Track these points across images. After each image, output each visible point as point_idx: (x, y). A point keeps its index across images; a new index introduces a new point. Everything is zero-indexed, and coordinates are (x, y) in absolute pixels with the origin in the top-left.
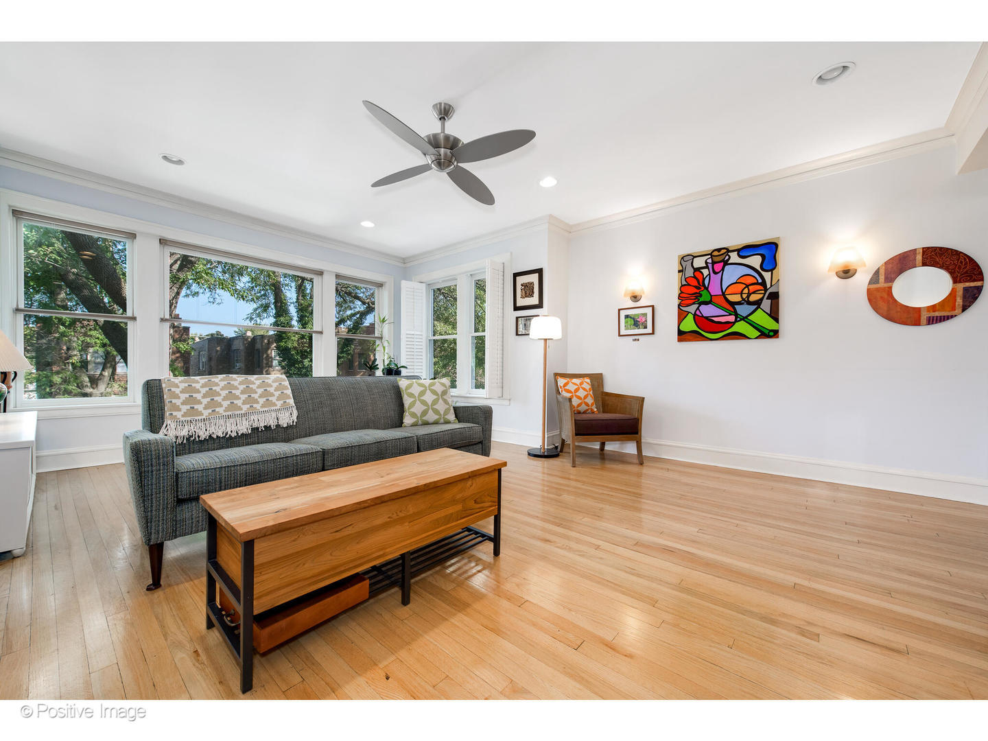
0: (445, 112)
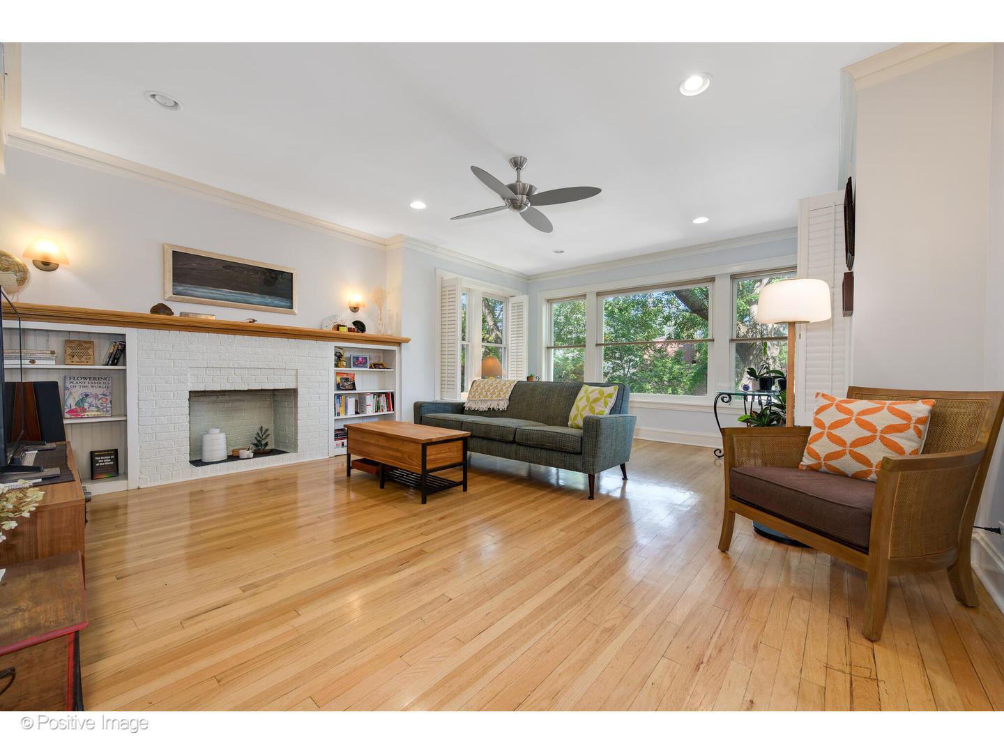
0: (517, 164)
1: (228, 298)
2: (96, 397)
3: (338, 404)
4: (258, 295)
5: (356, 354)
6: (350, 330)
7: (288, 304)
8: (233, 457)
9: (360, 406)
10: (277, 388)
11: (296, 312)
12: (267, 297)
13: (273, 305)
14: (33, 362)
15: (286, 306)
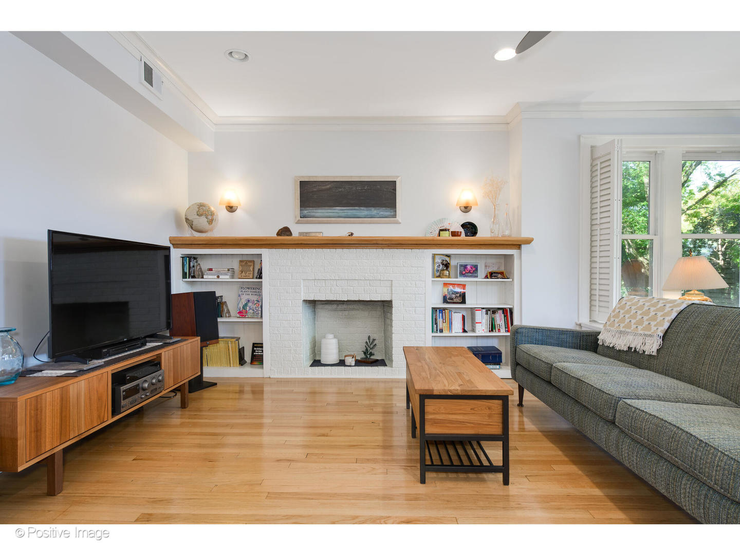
1: (340, 214)
2: (253, 302)
3: (441, 320)
4: (365, 208)
5: (463, 261)
6: (454, 234)
7: (392, 214)
8: (342, 363)
9: (468, 322)
10: (373, 299)
11: (400, 221)
12: (373, 209)
13: (378, 216)
14: (218, 277)
15: (390, 215)
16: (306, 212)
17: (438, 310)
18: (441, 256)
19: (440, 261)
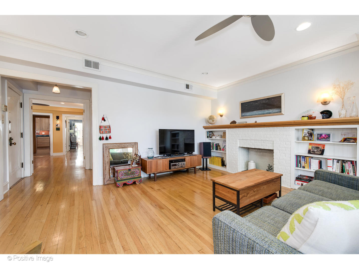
1: (256, 114)
3: (303, 162)
4: (267, 110)
5: (320, 132)
6: (310, 118)
7: (280, 111)
10: (265, 149)
11: (283, 113)
12: (270, 110)
13: (273, 112)
14: (216, 138)
15: (279, 111)
16: (243, 114)
17: (302, 157)
18: (307, 129)
19: (306, 132)
